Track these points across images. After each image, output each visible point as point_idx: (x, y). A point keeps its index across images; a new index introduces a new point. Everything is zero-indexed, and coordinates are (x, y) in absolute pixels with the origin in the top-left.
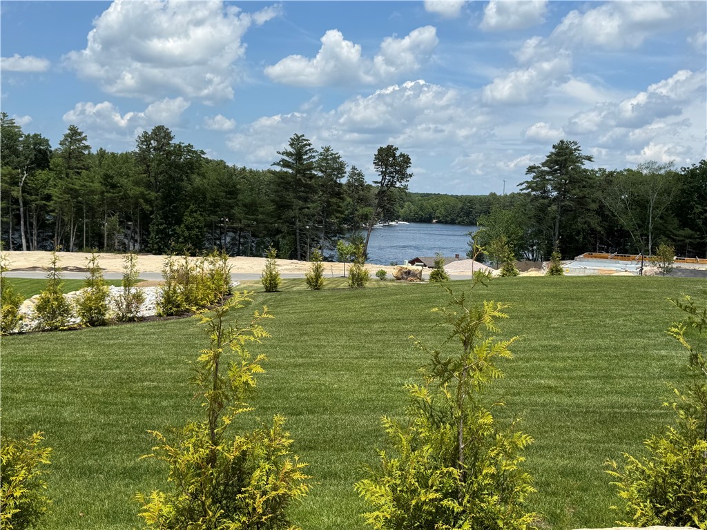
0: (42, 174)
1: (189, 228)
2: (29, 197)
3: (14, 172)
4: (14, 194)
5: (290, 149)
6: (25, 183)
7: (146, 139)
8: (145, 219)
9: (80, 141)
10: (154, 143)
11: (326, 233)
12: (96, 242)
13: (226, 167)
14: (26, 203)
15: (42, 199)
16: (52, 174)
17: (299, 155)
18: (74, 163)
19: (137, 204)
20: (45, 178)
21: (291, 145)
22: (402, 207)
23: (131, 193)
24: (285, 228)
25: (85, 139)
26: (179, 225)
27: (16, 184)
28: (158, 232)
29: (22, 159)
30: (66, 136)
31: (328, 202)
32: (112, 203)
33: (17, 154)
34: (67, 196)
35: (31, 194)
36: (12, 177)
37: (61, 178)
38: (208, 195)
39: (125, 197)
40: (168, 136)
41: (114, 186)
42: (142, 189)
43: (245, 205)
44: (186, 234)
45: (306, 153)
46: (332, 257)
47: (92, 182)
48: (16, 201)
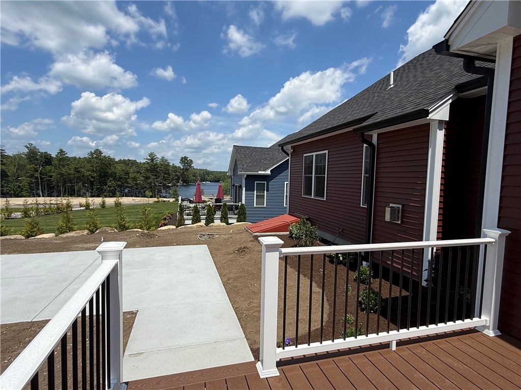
0: (48, 168)
1: (109, 187)
2: (43, 176)
3: (36, 167)
4: (36, 175)
5: (149, 158)
6: (41, 171)
7: (92, 154)
8: (92, 183)
9: (64, 155)
10: (95, 155)
11: (164, 188)
12: (72, 193)
13: (137, 162)
14: (41, 179)
15: (49, 177)
16: (53, 167)
17: (152, 160)
18: (61, 163)
19: (88, 178)
20: (50, 169)
21: (149, 156)
22: (209, 176)
23: (85, 174)
24: (148, 186)
25: (66, 154)
26: (106, 186)
27: (37, 171)
28: (97, 189)
29: (39, 161)
30: (58, 153)
31: (164, 177)
32: (78, 178)
33: (37, 160)
34: (59, 176)
35: (44, 175)
36: (35, 169)
37: (57, 169)
38: (117, 175)
39: (84, 176)
40: (101, 153)
41: (78, 172)
42: (90, 173)
43: (132, 178)
44: (108, 189)
45: (155, 159)
46: (166, 196)
47: (70, 170)
48: (37, 178)
